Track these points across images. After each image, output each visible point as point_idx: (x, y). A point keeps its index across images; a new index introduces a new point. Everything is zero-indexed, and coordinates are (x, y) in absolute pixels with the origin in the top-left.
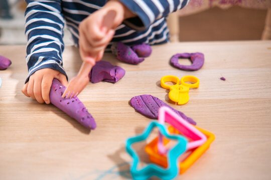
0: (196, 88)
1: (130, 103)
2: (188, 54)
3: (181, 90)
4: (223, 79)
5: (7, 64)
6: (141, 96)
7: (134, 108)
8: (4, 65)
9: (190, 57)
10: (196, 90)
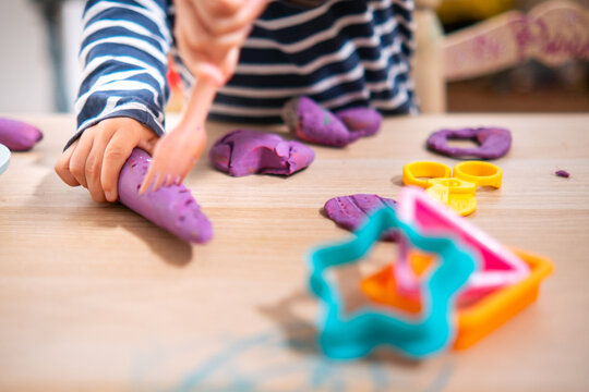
0: (496, 188)
1: (325, 213)
2: (471, 130)
3: (456, 187)
4: (563, 175)
5: (32, 136)
6: (352, 197)
7: (334, 220)
8: (26, 139)
9: (475, 137)
10: (495, 193)
